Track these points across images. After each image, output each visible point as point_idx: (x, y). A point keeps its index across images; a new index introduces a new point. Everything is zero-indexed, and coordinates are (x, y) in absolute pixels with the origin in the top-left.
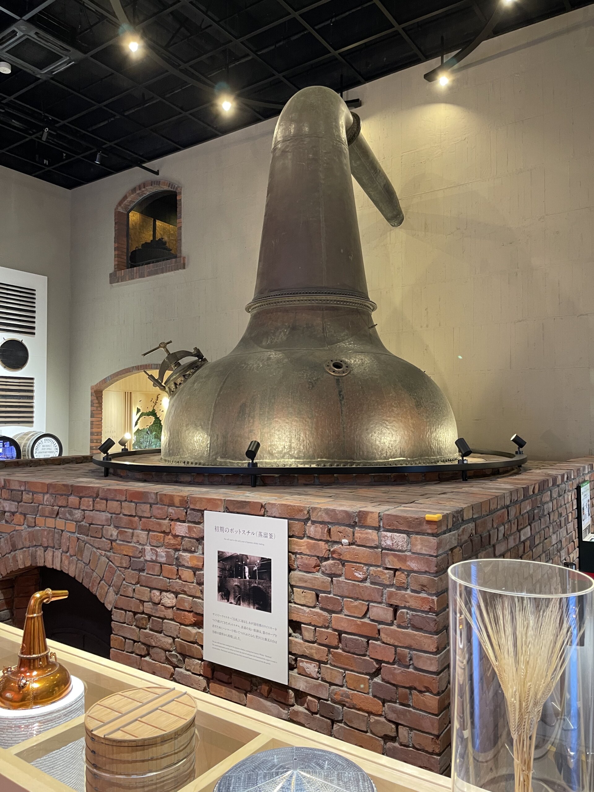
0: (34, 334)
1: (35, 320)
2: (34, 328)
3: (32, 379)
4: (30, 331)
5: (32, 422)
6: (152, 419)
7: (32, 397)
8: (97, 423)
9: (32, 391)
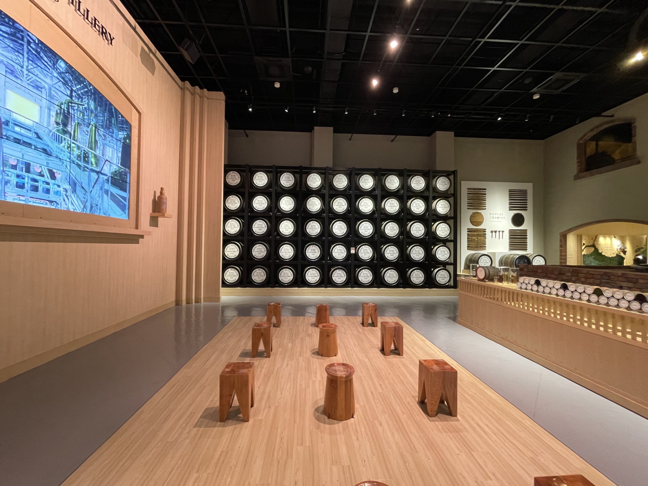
0: (527, 210)
1: (527, 203)
2: (527, 207)
3: (527, 230)
4: (525, 209)
5: (527, 249)
6: (592, 249)
7: (526, 238)
8: (564, 250)
9: (527, 235)
